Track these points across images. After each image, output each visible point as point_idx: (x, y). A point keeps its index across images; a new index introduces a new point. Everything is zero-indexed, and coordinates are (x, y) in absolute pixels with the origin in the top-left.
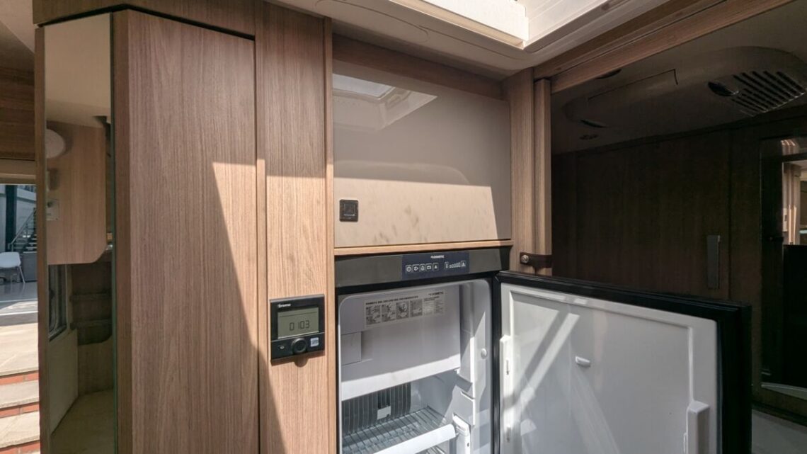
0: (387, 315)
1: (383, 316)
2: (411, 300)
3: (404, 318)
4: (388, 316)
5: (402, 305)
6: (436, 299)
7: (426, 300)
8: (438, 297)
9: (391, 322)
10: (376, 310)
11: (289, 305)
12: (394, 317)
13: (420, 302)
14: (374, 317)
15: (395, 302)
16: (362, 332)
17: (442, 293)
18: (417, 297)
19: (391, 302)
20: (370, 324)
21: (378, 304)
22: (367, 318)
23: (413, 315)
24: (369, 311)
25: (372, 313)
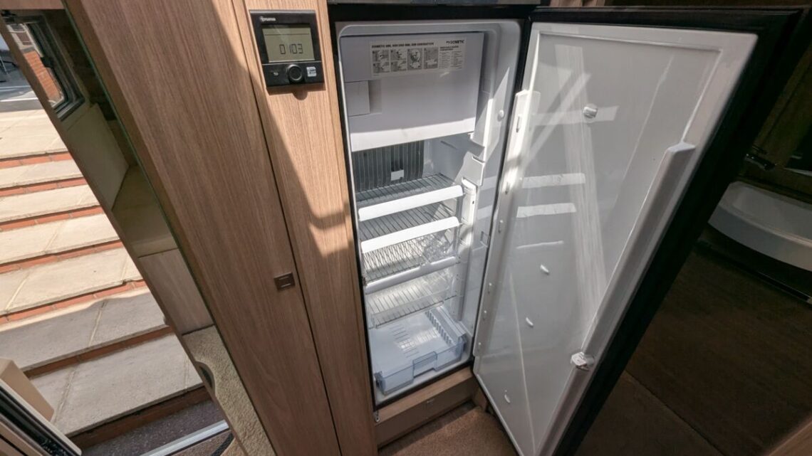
0: (397, 62)
1: (392, 64)
2: (425, 46)
3: (416, 69)
4: (398, 65)
5: (414, 52)
6: (455, 50)
7: (443, 48)
8: (457, 47)
9: (402, 72)
10: (385, 56)
11: (274, 19)
12: (404, 66)
13: (436, 50)
14: (382, 65)
15: (406, 48)
16: (369, 82)
17: (462, 41)
18: (433, 44)
19: (401, 47)
20: (378, 72)
21: (386, 48)
22: (374, 65)
23: (427, 67)
24: (376, 57)
25: (380, 58)
